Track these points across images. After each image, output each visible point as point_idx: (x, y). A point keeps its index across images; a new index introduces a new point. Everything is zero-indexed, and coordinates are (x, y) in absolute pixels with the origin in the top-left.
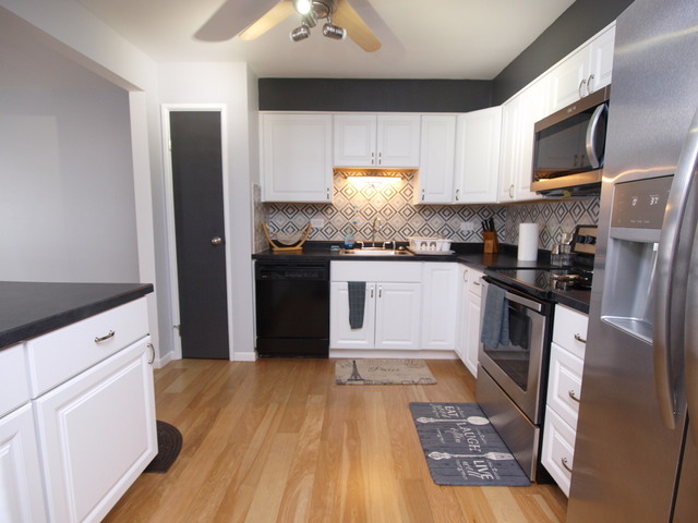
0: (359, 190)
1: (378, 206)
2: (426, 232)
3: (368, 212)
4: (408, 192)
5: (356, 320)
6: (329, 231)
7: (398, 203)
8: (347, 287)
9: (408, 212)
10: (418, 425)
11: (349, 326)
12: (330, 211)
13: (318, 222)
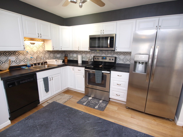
0: (28, 45)
1: (35, 51)
2: (50, 58)
3: (32, 53)
4: (44, 46)
5: (47, 90)
6: (18, 61)
7: (41, 50)
8: (43, 80)
9: (44, 53)
10: (85, 105)
11: (45, 92)
12: (17, 53)
13: (12, 58)
